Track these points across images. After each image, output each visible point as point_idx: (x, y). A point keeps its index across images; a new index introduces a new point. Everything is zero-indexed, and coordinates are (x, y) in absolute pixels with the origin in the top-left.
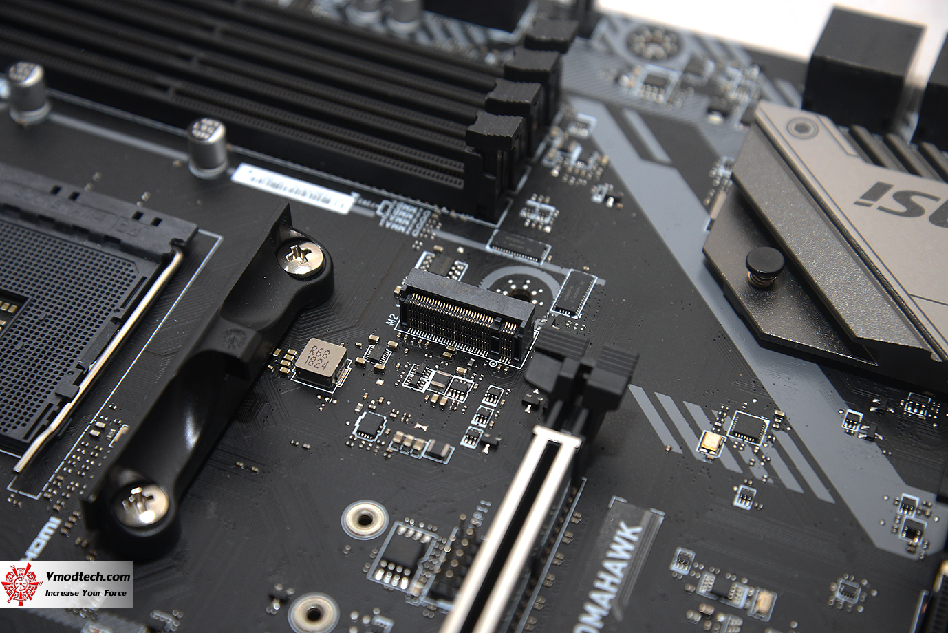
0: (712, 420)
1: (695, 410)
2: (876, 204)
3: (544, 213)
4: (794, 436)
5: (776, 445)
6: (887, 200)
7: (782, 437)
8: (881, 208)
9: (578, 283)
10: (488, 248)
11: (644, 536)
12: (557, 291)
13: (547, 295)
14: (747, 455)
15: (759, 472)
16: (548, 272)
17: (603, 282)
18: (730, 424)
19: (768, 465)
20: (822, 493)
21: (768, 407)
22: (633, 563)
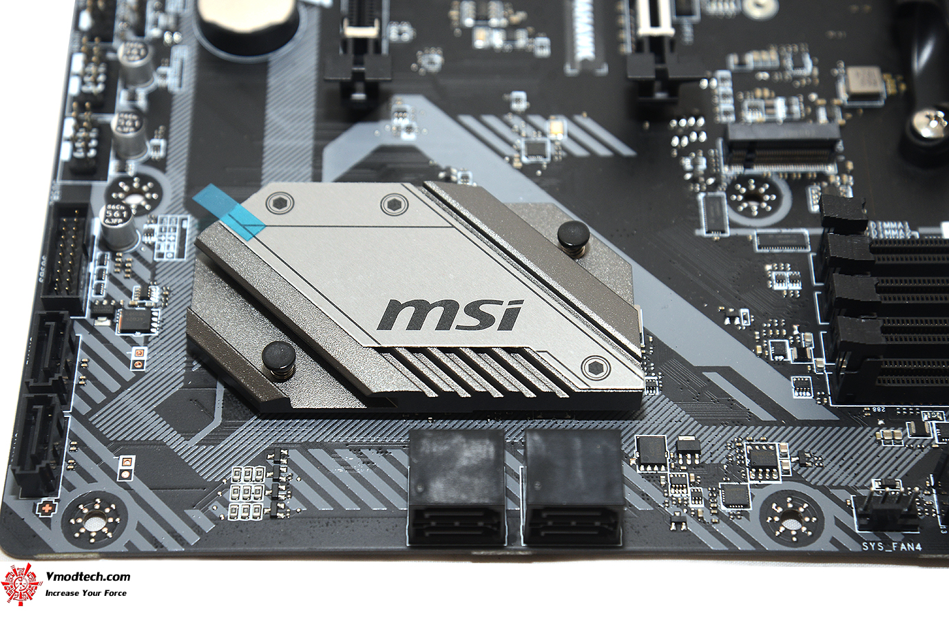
0: (564, 149)
1: (579, 152)
2: (506, 306)
3: (780, 280)
4: (502, 156)
5: (511, 144)
6: (498, 313)
7: (508, 150)
8: (500, 303)
9: (716, 224)
10: (806, 232)
11: (574, 56)
12: (729, 213)
13: (734, 205)
14: (527, 130)
16: (744, 227)
17: (697, 232)
18: (549, 149)
19: (511, 127)
21: (527, 171)
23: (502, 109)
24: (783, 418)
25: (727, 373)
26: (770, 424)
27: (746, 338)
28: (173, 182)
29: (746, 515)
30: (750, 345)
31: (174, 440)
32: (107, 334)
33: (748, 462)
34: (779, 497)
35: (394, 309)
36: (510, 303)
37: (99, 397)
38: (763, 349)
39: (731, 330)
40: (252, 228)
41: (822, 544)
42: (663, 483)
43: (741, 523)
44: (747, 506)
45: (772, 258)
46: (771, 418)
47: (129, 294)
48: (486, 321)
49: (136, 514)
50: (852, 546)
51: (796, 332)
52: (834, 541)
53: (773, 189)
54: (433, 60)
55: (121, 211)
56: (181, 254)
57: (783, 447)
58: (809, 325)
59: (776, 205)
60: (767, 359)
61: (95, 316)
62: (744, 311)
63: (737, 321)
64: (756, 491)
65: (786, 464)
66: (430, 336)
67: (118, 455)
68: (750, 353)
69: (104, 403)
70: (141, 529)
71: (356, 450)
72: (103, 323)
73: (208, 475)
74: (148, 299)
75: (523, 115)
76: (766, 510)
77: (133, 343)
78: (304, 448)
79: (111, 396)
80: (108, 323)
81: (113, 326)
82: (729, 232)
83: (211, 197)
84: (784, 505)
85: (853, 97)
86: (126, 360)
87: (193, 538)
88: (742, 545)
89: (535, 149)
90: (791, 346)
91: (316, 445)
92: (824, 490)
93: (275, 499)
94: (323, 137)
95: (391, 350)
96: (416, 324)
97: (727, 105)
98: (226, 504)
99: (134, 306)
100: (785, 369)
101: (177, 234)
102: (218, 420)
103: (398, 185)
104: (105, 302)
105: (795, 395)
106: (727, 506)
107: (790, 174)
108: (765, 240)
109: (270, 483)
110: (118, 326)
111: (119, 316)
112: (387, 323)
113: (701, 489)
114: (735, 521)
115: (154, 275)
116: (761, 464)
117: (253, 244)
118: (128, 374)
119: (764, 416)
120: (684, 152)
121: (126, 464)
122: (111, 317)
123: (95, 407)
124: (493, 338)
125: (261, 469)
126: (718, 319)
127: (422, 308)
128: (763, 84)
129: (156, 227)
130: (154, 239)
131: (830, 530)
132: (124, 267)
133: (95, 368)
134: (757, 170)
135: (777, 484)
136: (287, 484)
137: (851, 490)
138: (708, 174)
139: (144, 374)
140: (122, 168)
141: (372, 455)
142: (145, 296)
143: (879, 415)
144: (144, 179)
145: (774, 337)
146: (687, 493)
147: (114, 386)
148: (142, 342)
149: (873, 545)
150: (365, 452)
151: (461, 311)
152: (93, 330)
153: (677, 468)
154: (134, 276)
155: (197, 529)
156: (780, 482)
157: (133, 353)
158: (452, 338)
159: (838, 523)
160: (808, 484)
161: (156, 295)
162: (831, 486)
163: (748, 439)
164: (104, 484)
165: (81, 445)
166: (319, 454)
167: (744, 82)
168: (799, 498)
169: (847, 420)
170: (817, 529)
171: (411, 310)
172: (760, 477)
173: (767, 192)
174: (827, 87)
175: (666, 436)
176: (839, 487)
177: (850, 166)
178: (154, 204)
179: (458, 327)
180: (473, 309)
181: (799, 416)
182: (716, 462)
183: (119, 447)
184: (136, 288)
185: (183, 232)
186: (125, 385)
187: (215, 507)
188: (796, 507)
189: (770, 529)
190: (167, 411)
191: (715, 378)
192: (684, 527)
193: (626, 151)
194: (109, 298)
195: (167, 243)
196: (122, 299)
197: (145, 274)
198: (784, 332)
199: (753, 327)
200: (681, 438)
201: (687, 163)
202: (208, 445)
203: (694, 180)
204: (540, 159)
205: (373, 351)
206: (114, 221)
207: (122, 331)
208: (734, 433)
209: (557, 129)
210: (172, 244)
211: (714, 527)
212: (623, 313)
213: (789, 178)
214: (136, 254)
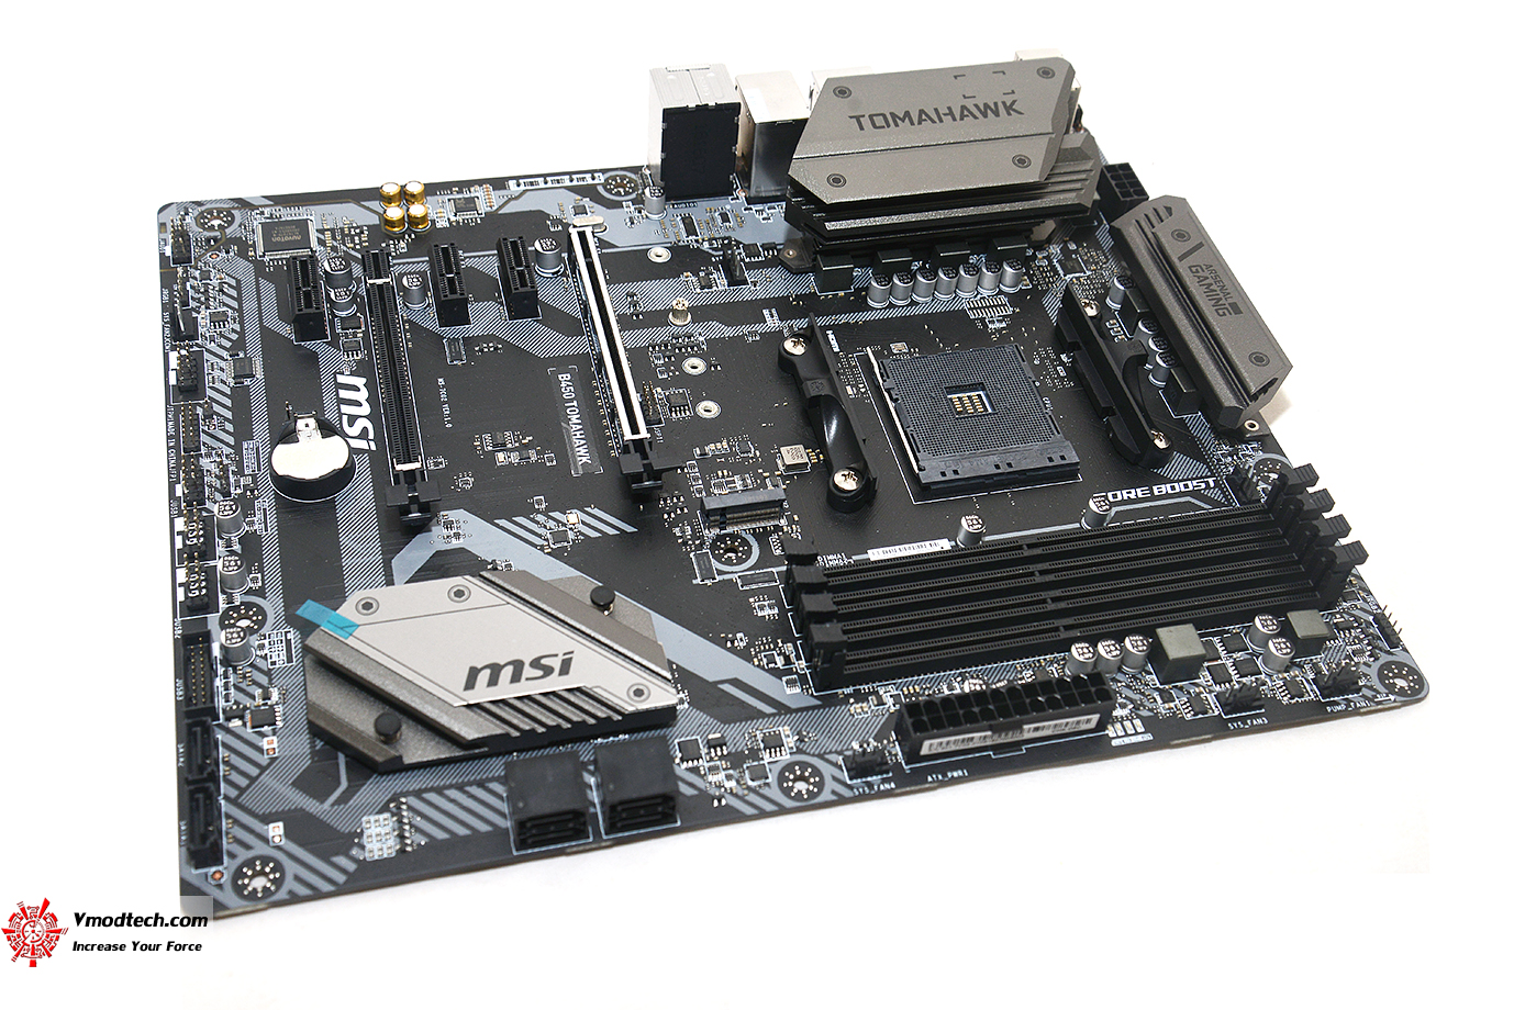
0: (581, 534)
1: (593, 534)
2: (561, 657)
3: (762, 608)
4: (535, 546)
5: (540, 536)
6: (556, 664)
7: (539, 541)
8: (556, 655)
9: (708, 573)
10: (774, 570)
11: (575, 463)
12: (715, 564)
13: (718, 558)
14: (551, 524)
15: (540, 518)
16: (728, 573)
17: (694, 582)
18: (571, 535)
19: (537, 523)
20: (502, 522)
21: (556, 554)
22: (572, 449)
23: (528, 511)
24: (782, 709)
25: (736, 682)
26: (774, 715)
27: (745, 655)
28: (273, 605)
29: (767, 784)
30: (749, 659)
31: (312, 805)
32: (240, 731)
33: (762, 746)
34: (790, 767)
35: (474, 673)
36: (565, 654)
37: (243, 782)
38: (759, 661)
39: (733, 650)
40: (349, 627)
41: (826, 796)
42: (703, 772)
43: (765, 791)
44: (767, 778)
45: (753, 593)
46: (774, 711)
47: (253, 697)
48: (548, 671)
49: (291, 868)
50: (847, 793)
51: (780, 645)
52: (834, 792)
53: (745, 542)
54: (467, 481)
55: (238, 633)
56: (290, 660)
57: (785, 730)
58: (789, 638)
59: (749, 553)
60: (763, 668)
61: (228, 719)
62: (739, 635)
63: (736, 644)
64: (772, 766)
65: (790, 742)
66: (506, 690)
67: (268, 824)
68: (750, 665)
69: (248, 786)
70: (297, 878)
71: (460, 788)
72: (236, 723)
73: (344, 828)
74: (269, 699)
75: (545, 513)
76: (782, 778)
77: (263, 735)
78: (418, 794)
79: (253, 780)
80: (240, 723)
81: (244, 724)
82: (718, 578)
83: (309, 610)
84: (794, 772)
85: (789, 468)
86: (260, 750)
87: (341, 878)
88: (769, 807)
89: (559, 536)
90: (778, 655)
91: (427, 790)
92: (821, 756)
93: (401, 837)
94: (390, 551)
95: (478, 706)
96: (493, 682)
97: (699, 484)
98: (363, 847)
99: (259, 706)
100: (777, 673)
101: (284, 644)
102: (344, 784)
103: (460, 578)
104: (235, 707)
105: (788, 691)
106: (753, 780)
107: (754, 529)
108: (746, 580)
109: (396, 825)
110: (249, 724)
111: (248, 716)
112: (470, 684)
113: (731, 772)
114: (761, 791)
115: (270, 680)
116: (773, 744)
117: (351, 641)
118: (264, 760)
119: (768, 710)
120: (674, 524)
121: (276, 831)
122: (242, 717)
123: (242, 791)
124: (556, 683)
125: (387, 815)
126: (721, 643)
127: (496, 669)
128: (722, 467)
129: (266, 642)
130: (266, 651)
131: (830, 785)
132: (245, 677)
133: (235, 760)
134: (729, 530)
135: (785, 757)
136: (410, 823)
137: (839, 753)
138: (694, 537)
139: (276, 758)
140: (230, 600)
141: (474, 790)
142: (266, 697)
143: (850, 695)
144: (249, 606)
145: (765, 650)
146: (721, 776)
147: (254, 771)
148: (271, 733)
149: (861, 790)
150: (468, 789)
151: (527, 666)
152: (228, 731)
153: (711, 759)
154: (255, 683)
155: (343, 871)
156: (789, 756)
157: (265, 744)
158: (524, 689)
159: (835, 778)
160: (809, 754)
161: (275, 696)
162: (825, 753)
163: (759, 730)
164: (260, 849)
165: (236, 822)
166: (432, 796)
167: (708, 466)
168: (804, 765)
169: (829, 702)
170: (820, 785)
171: (488, 671)
172: (773, 754)
173: (740, 545)
174: (770, 463)
175: (698, 737)
176: (831, 752)
177: (796, 518)
178: (261, 624)
179: (527, 679)
180: (536, 663)
181: (793, 706)
182: (739, 749)
183: (267, 819)
184: (258, 692)
185: (288, 642)
186: (263, 769)
187: (354, 852)
188: (803, 773)
189: (787, 792)
190: (301, 783)
191: (727, 687)
192: (724, 802)
193: (630, 529)
194: (236, 703)
195: (277, 653)
196: (248, 702)
197: (264, 680)
198: (772, 646)
199: (747, 647)
200: (710, 737)
201: (677, 531)
202: (340, 805)
203: (685, 543)
204: (566, 544)
205: (464, 709)
206: (234, 641)
207: (253, 727)
208: (749, 727)
209: (573, 517)
210: (281, 653)
211: (746, 798)
212: (652, 649)
213: (754, 534)
214: (252, 665)
